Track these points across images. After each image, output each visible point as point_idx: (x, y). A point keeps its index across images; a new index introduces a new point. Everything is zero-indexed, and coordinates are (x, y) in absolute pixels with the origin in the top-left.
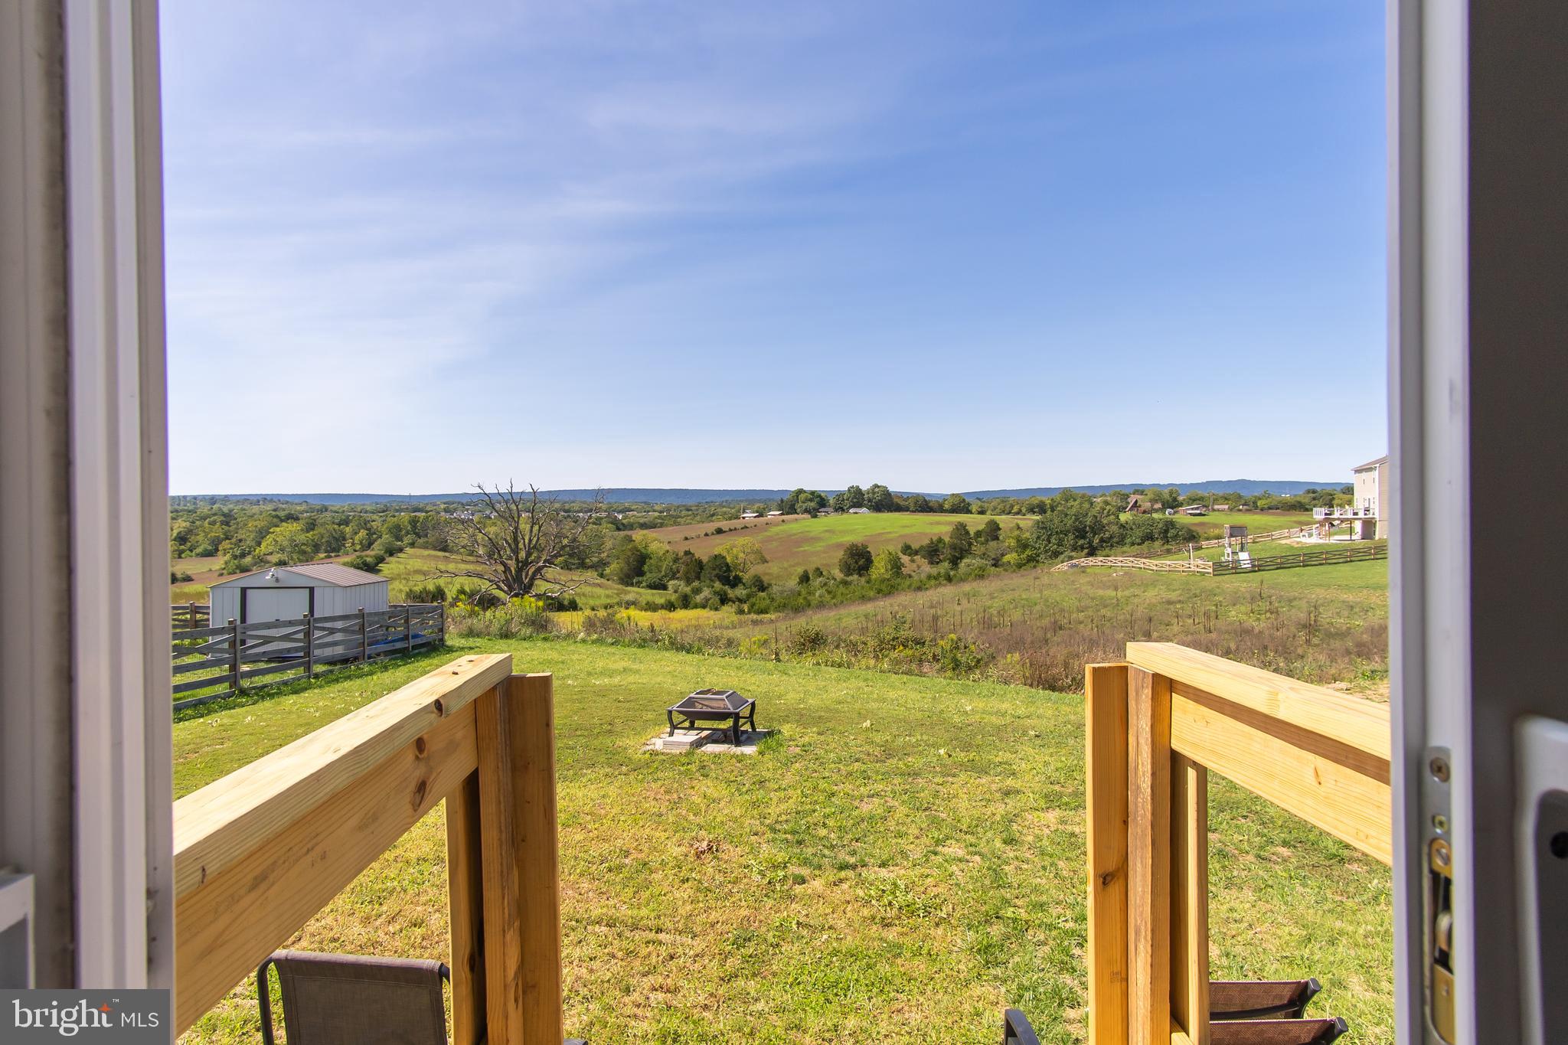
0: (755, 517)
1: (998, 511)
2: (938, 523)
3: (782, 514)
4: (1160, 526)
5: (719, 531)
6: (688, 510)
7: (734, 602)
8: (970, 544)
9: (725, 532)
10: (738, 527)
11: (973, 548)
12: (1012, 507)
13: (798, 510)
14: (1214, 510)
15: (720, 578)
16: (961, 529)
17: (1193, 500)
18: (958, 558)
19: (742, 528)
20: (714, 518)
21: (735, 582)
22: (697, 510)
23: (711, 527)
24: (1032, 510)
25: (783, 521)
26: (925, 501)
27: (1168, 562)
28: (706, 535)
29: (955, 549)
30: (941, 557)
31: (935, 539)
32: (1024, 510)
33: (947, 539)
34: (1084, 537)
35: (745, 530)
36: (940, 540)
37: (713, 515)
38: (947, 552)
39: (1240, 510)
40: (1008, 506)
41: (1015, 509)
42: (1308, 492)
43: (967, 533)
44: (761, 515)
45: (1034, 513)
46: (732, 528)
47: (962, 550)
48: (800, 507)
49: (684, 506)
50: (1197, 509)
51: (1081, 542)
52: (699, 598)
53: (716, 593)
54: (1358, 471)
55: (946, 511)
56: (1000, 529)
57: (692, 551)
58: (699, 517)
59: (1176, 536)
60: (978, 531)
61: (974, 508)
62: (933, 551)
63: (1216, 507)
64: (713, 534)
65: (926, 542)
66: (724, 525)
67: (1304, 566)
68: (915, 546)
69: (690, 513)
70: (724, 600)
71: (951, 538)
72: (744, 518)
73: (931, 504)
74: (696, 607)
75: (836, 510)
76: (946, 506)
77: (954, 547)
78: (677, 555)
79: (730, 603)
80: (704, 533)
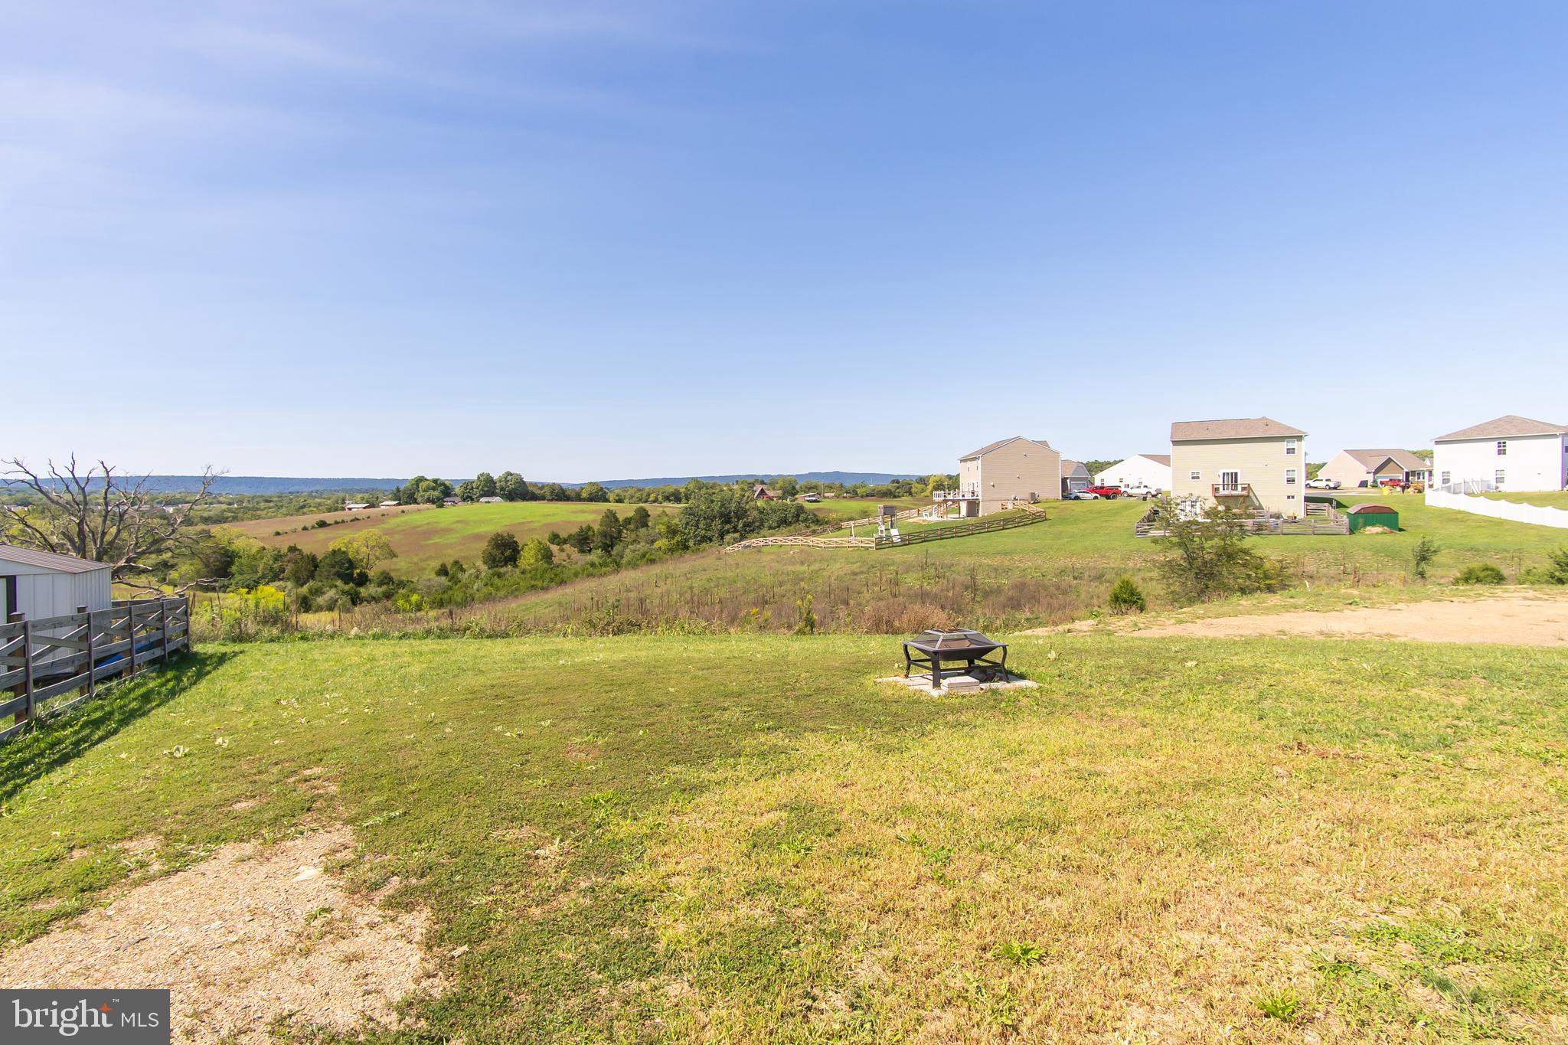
0: (365, 508)
1: (635, 499)
2: (583, 512)
3: (399, 504)
4: (793, 510)
5: (322, 524)
6: (267, 501)
7: (369, 602)
8: (620, 532)
9: (329, 525)
10: (345, 519)
11: (624, 535)
12: (649, 495)
13: (419, 500)
14: (825, 497)
15: (340, 575)
16: (611, 516)
17: (809, 489)
18: (609, 546)
19: (352, 521)
20: (305, 510)
21: (363, 580)
22: (281, 501)
23: (312, 519)
24: (667, 498)
25: (403, 512)
26: (562, 489)
27: (823, 540)
28: (305, 529)
29: (605, 536)
30: (592, 545)
31: (584, 526)
32: (660, 498)
33: (596, 527)
34: (728, 522)
35: (356, 522)
36: (589, 528)
37: (303, 507)
38: (598, 540)
39: (844, 497)
40: (645, 495)
41: (652, 498)
42: (893, 482)
43: (617, 520)
44: (372, 506)
45: (670, 501)
46: (339, 520)
47: (612, 538)
48: (422, 496)
49: (261, 497)
50: (813, 496)
51: (727, 527)
52: (321, 600)
53: (344, 592)
54: (963, 461)
55: (583, 500)
56: (649, 516)
57: (299, 547)
58: (284, 509)
59: (806, 520)
60: (627, 519)
61: (611, 496)
62: (582, 539)
63: (826, 495)
64: (313, 527)
65: (575, 530)
66: (328, 517)
67: (941, 539)
68: (563, 535)
69: (272, 504)
70: (355, 600)
71: (601, 525)
72: (350, 509)
73: (568, 493)
74: (320, 609)
75: (464, 500)
76: (584, 495)
77: (604, 535)
78: (279, 552)
79: (365, 603)
80: (302, 526)
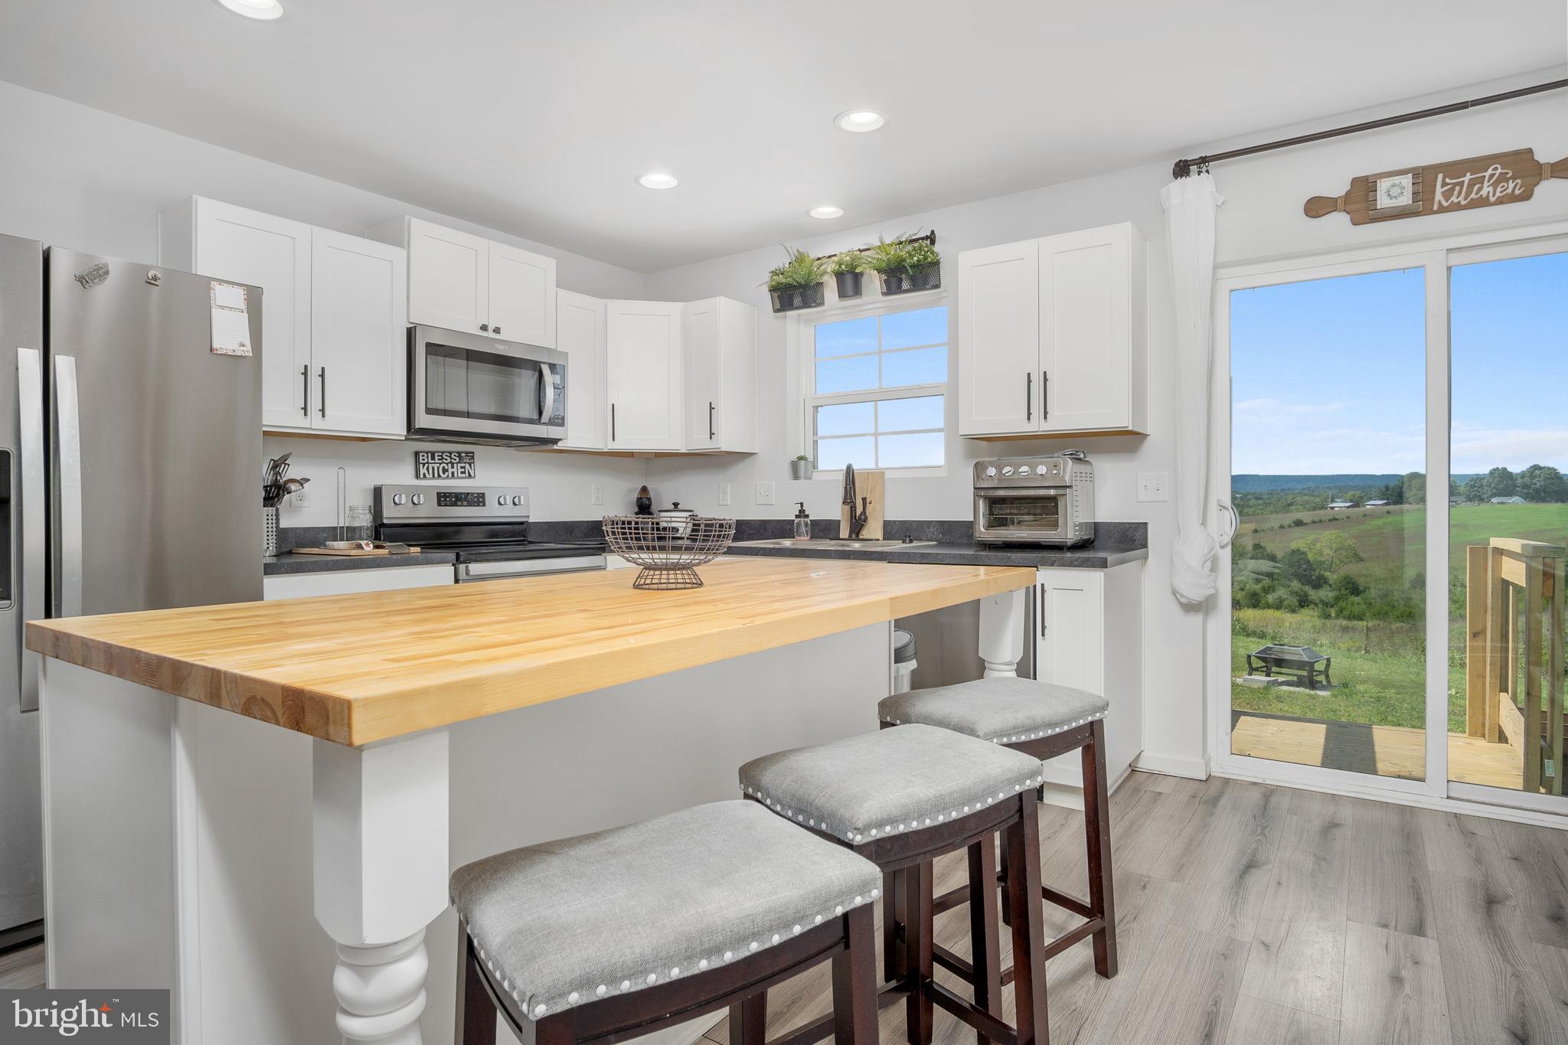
0: (1348, 507)
3: (1387, 504)
5: (1299, 523)
6: (1258, 498)
7: (1316, 605)
9: (1305, 524)
10: (1323, 519)
13: (1411, 499)
15: (1297, 576)
19: (1330, 520)
20: (1291, 508)
21: (1319, 583)
22: (1270, 499)
23: (1288, 518)
25: (1388, 512)
28: (1282, 527)
35: (1334, 522)
37: (1290, 505)
44: (1356, 505)
46: (1317, 519)
48: (1415, 495)
49: (1253, 494)
52: (1271, 598)
53: (1292, 593)
57: (1262, 544)
58: (1272, 507)
64: (1290, 526)
66: (1306, 516)
69: (1261, 502)
70: (1304, 602)
72: (1332, 508)
74: (1268, 606)
75: (1470, 499)
78: (1244, 548)
79: (1312, 606)
80: (1279, 525)
